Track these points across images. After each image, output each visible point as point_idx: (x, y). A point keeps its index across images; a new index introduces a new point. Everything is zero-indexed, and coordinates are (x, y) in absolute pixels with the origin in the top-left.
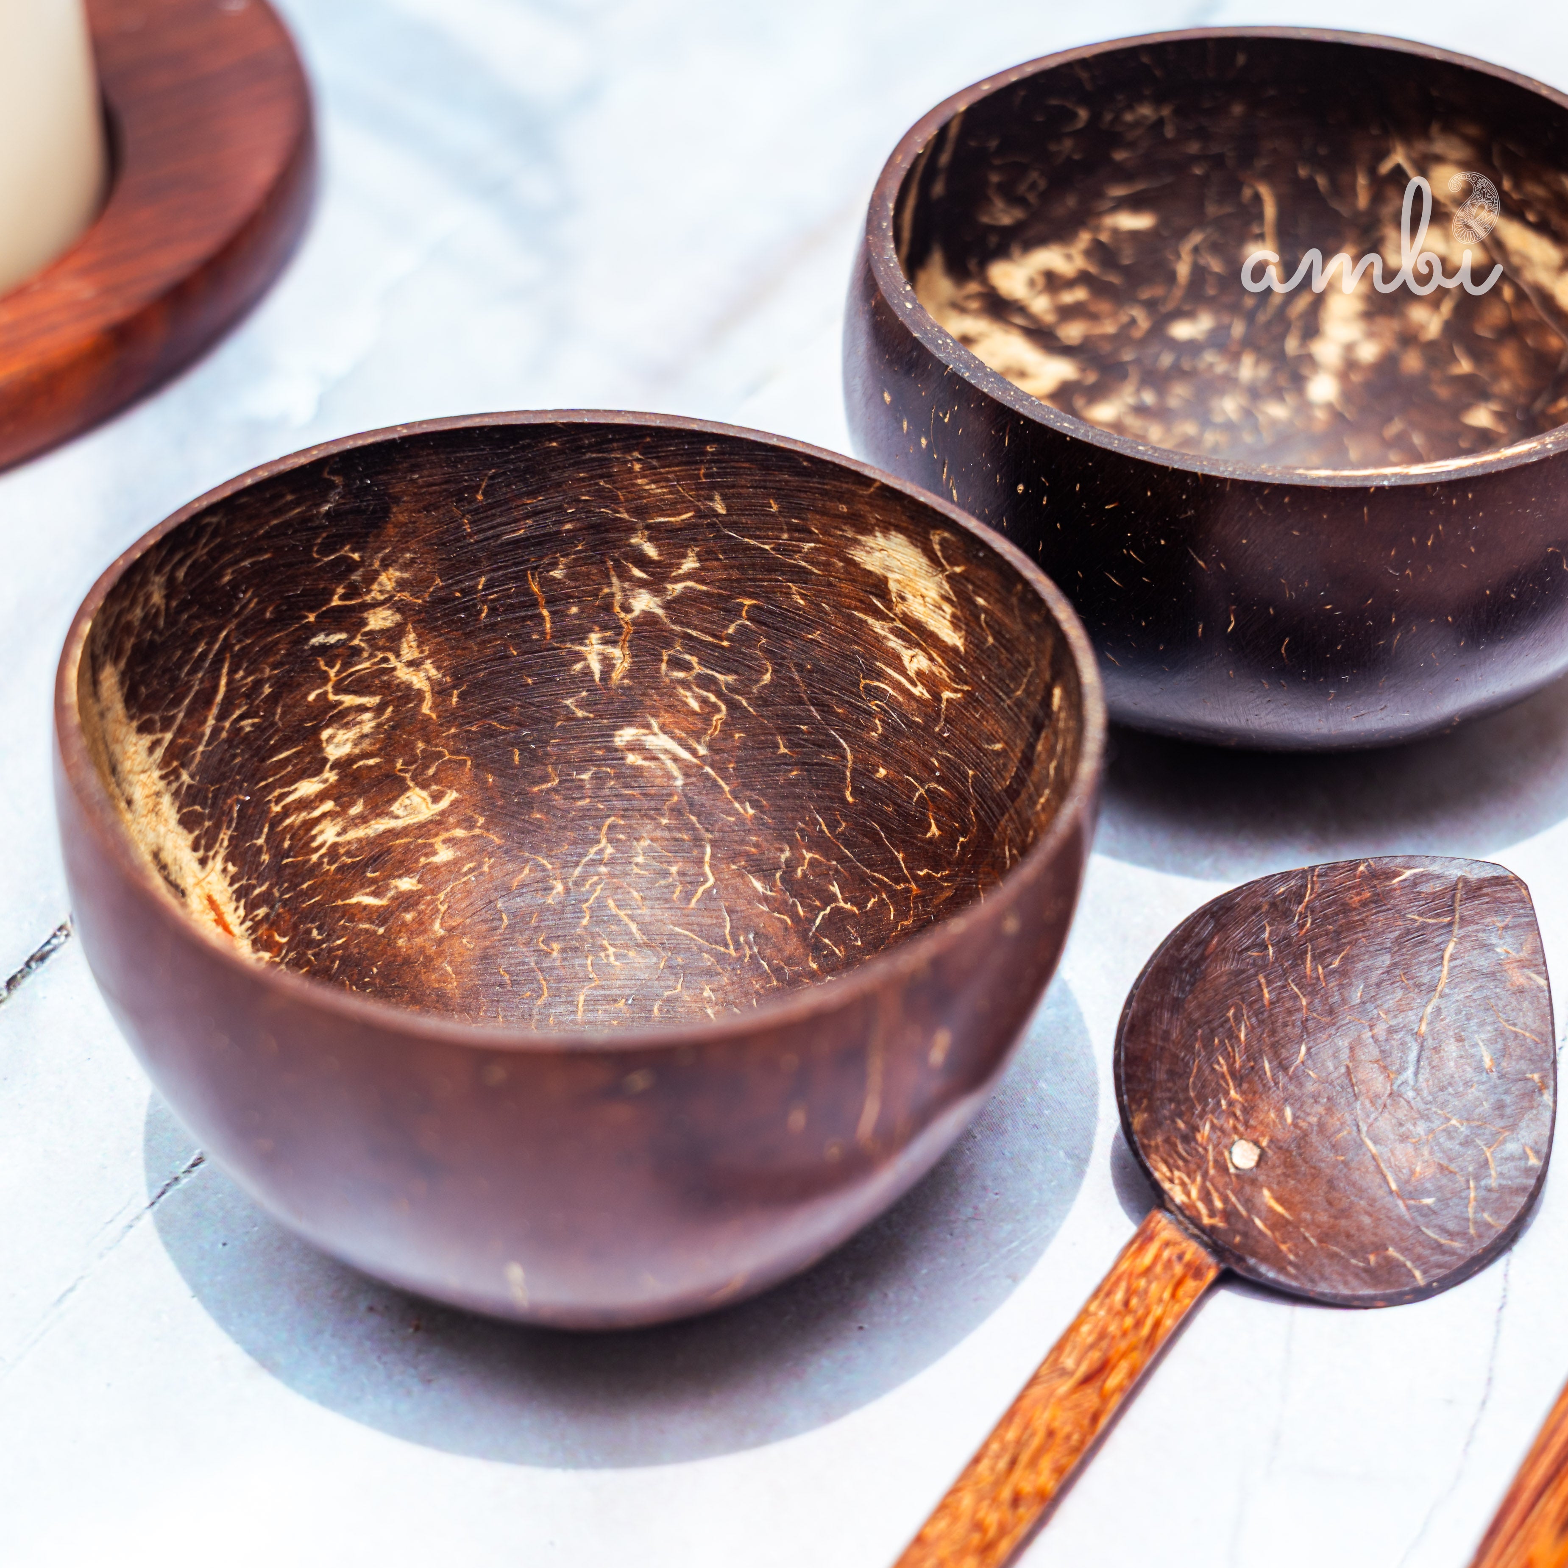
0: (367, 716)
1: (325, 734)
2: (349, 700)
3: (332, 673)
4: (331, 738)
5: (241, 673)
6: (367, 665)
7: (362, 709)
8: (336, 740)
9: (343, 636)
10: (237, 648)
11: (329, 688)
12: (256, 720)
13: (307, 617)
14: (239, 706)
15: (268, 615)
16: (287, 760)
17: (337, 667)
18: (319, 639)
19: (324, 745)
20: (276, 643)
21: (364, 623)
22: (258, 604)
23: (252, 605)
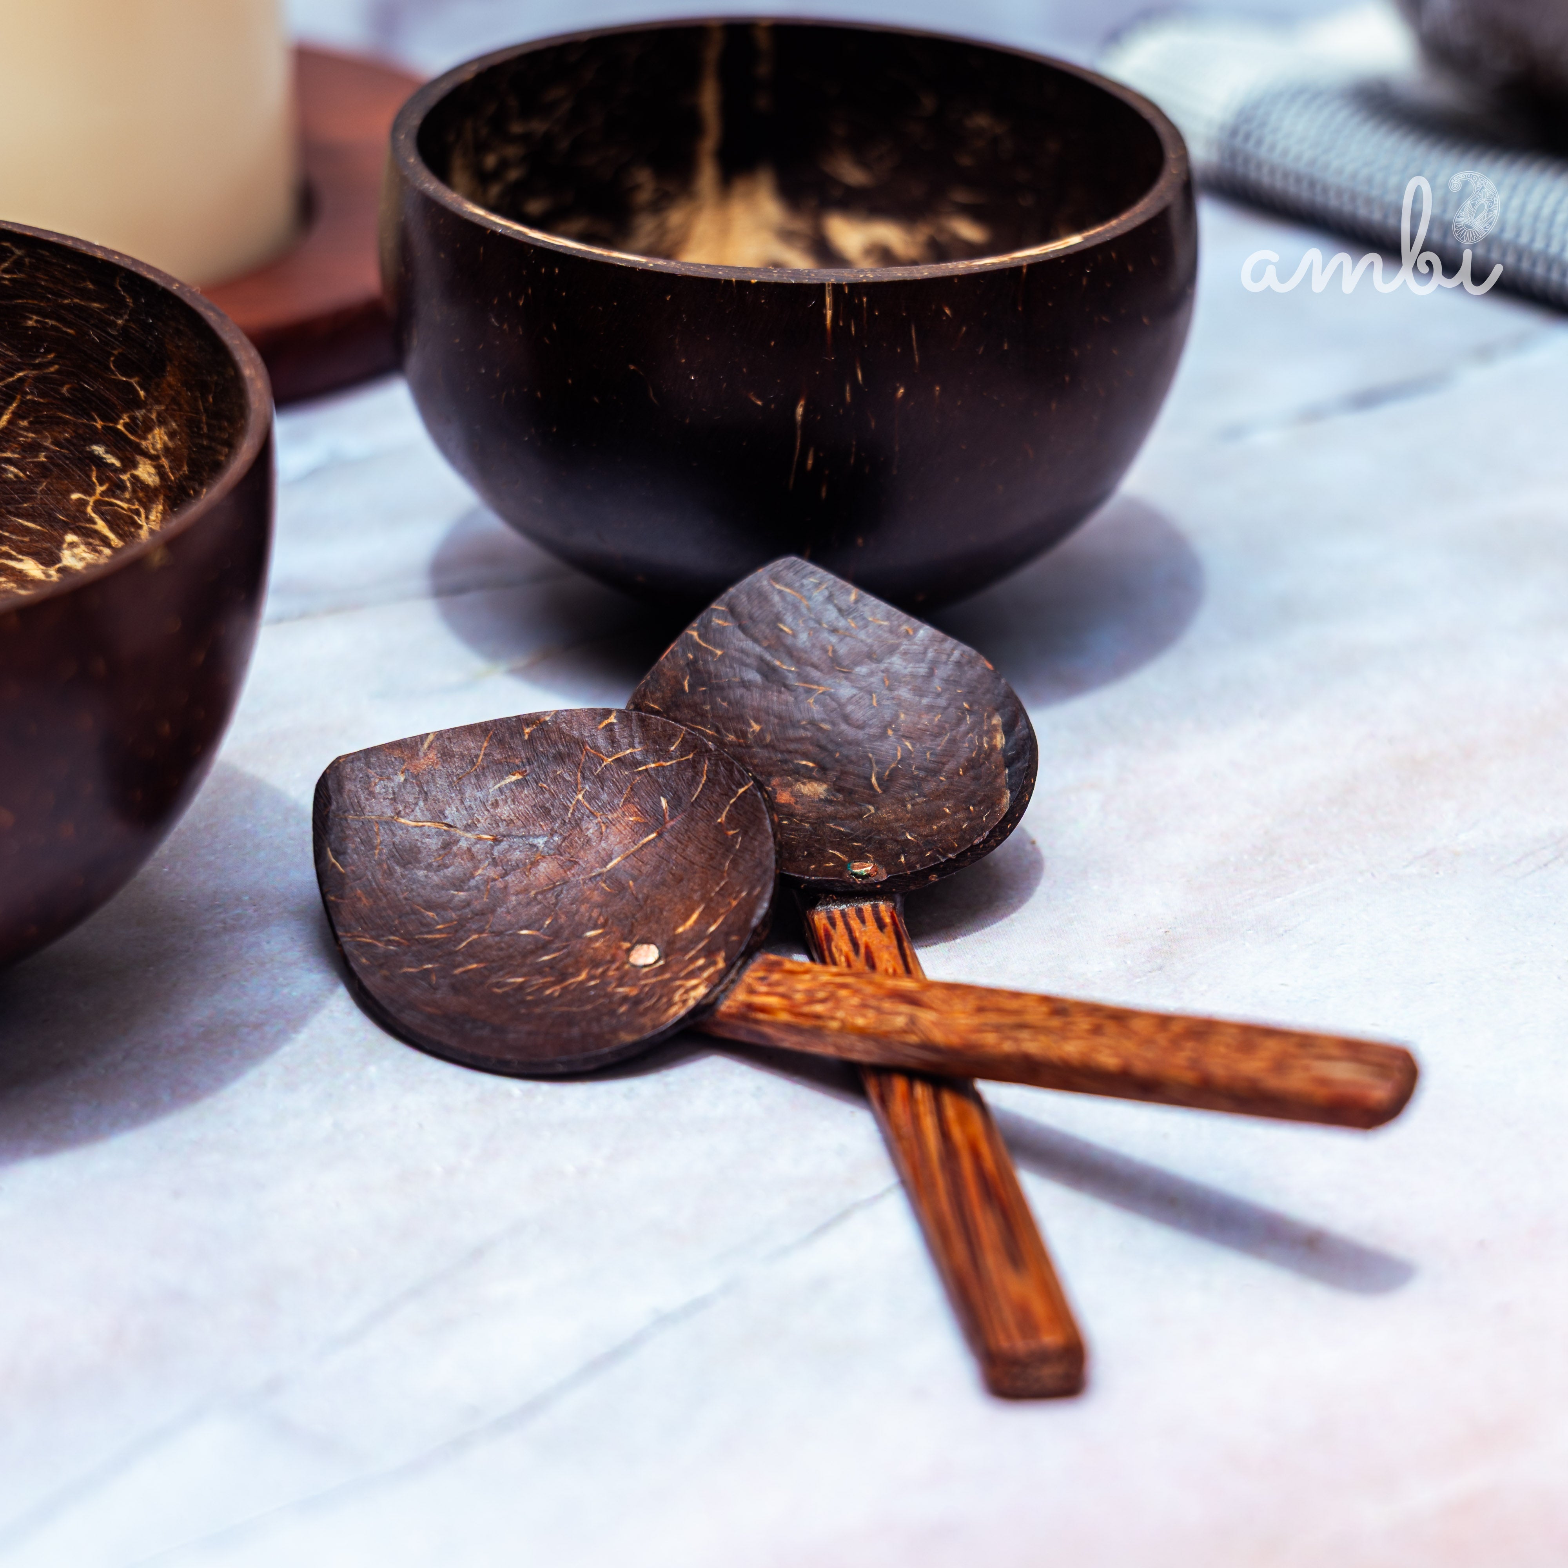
0: (107, 551)
1: (70, 538)
2: (101, 526)
3: (100, 489)
4: (72, 545)
5: (24, 423)
6: (125, 505)
7: (106, 542)
8: (76, 551)
9: (118, 464)
10: (29, 397)
11: (91, 500)
12: (21, 474)
13: (95, 421)
14: (13, 452)
15: (64, 390)
16: (27, 531)
17: (104, 488)
18: (99, 450)
19: (65, 546)
20: (66, 422)
21: (135, 466)
22: (57, 372)
23: (52, 369)
